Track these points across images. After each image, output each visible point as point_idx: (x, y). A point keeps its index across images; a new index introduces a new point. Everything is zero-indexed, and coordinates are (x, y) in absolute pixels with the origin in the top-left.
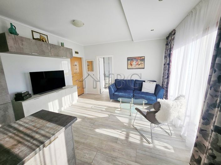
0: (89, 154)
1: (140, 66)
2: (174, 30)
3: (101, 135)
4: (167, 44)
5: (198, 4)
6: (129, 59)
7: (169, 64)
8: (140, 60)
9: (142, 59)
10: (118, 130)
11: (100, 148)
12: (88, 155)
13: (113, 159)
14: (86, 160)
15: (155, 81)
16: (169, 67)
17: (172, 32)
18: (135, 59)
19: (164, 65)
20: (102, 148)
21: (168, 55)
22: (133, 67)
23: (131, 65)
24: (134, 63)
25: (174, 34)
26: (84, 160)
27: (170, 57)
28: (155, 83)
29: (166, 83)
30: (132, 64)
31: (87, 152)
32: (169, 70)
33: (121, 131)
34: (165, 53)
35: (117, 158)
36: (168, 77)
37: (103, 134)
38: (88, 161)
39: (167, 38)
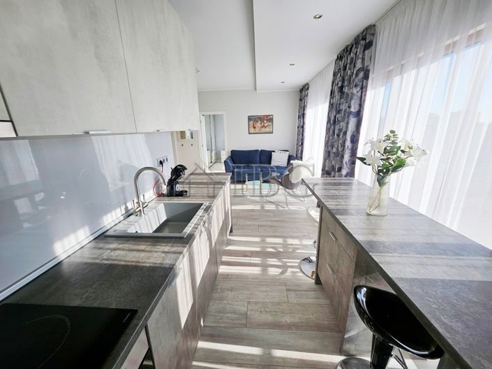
1: (267, 130)
2: (308, 84)
4: (301, 100)
5: (324, 69)
6: (250, 118)
7: (303, 127)
8: (267, 120)
9: (270, 119)
15: (287, 151)
16: (303, 131)
17: (306, 85)
18: (260, 118)
19: (298, 127)
21: (302, 116)
22: (257, 130)
23: (254, 128)
24: (258, 125)
25: (308, 89)
27: (303, 118)
28: (288, 153)
29: (300, 151)
30: (255, 126)
32: (303, 135)
34: (299, 112)
36: (302, 144)
39: (301, 91)
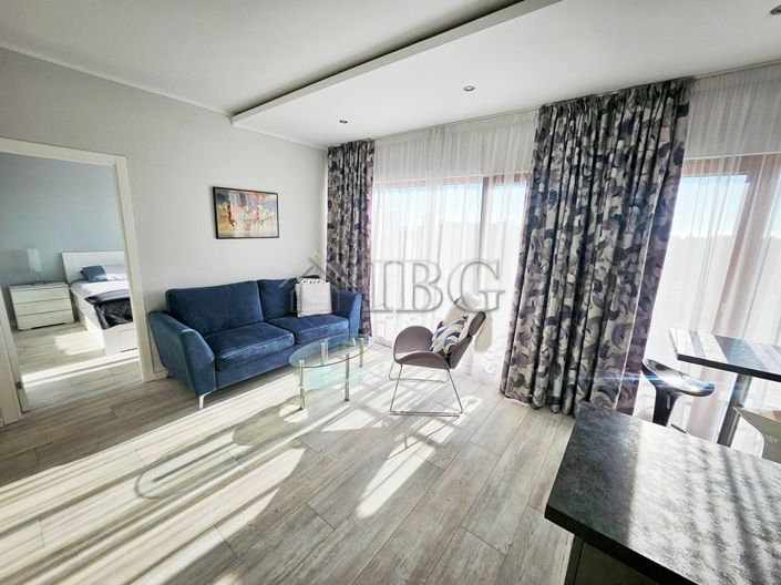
0: (472, 559)
1: (266, 227)
2: (372, 142)
3: (395, 501)
6: (219, 194)
7: (360, 227)
8: (265, 205)
9: (269, 202)
10: (392, 450)
11: (450, 518)
12: (472, 563)
13: (493, 495)
14: (491, 571)
20: (455, 513)
25: (372, 151)
26: (490, 576)
31: (462, 563)
33: (403, 446)
34: (331, 195)
35: (490, 486)
36: (358, 261)
37: (396, 493)
38: (496, 563)
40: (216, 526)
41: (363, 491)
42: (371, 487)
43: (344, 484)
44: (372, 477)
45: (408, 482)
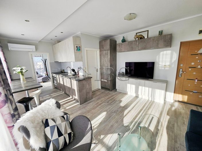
10: (98, 126)
40: (130, 111)
41: (106, 116)
42: (104, 116)
43: (110, 117)
44: (104, 119)
45: (96, 118)
